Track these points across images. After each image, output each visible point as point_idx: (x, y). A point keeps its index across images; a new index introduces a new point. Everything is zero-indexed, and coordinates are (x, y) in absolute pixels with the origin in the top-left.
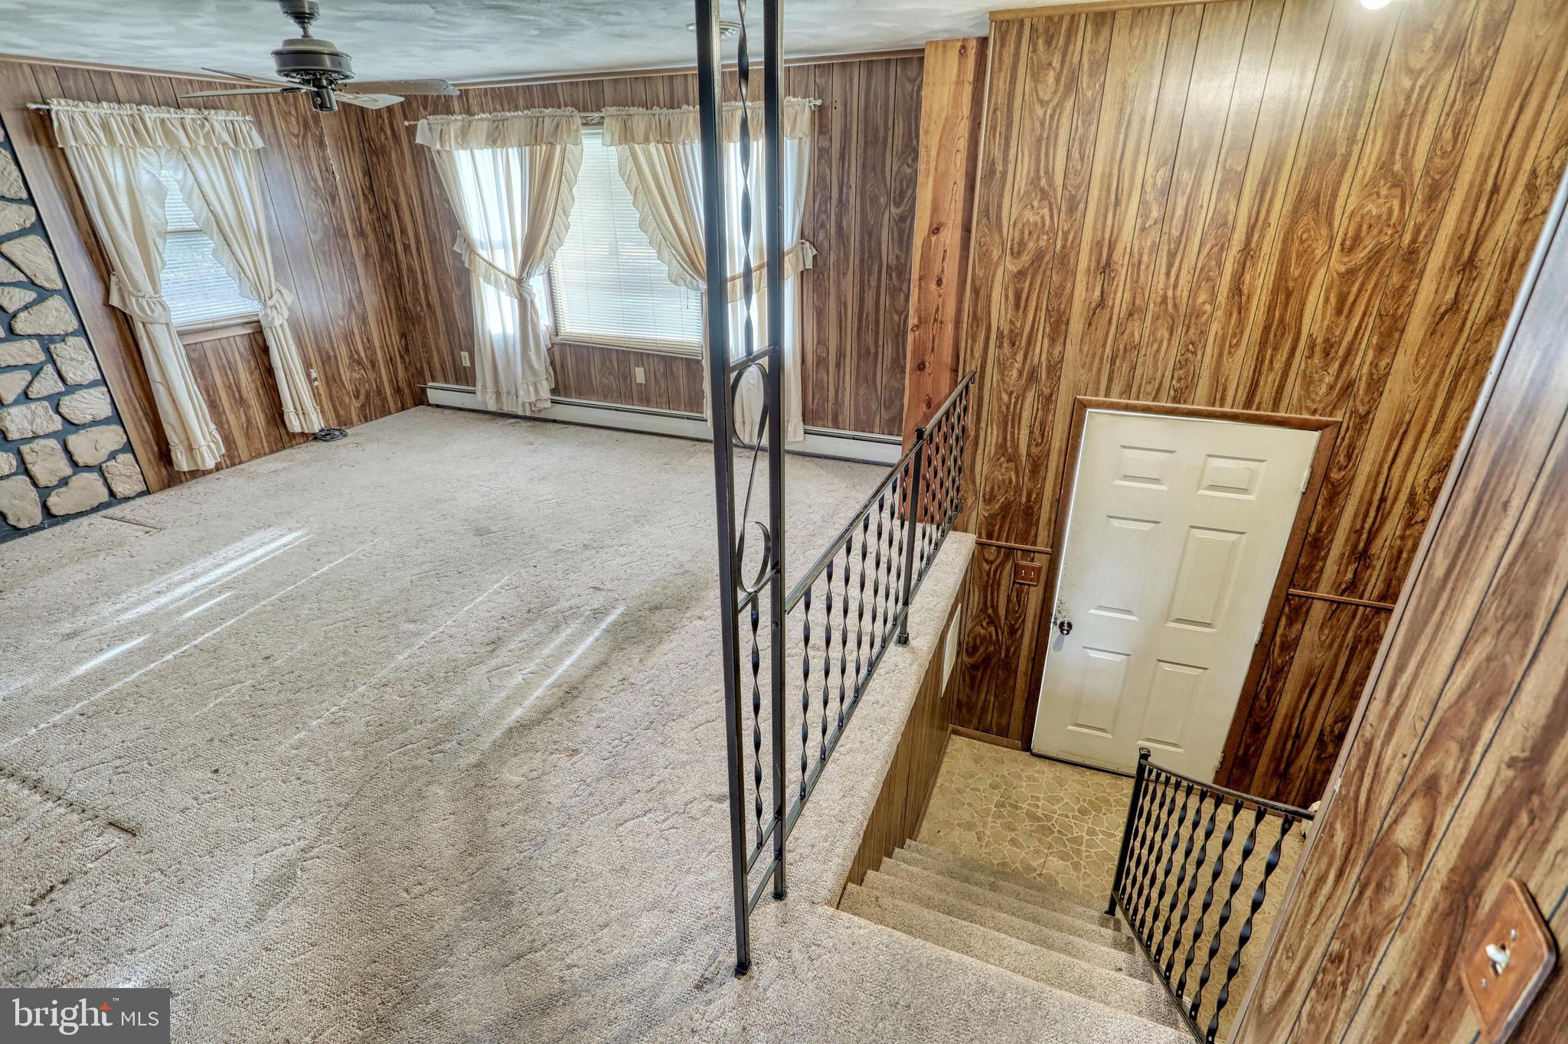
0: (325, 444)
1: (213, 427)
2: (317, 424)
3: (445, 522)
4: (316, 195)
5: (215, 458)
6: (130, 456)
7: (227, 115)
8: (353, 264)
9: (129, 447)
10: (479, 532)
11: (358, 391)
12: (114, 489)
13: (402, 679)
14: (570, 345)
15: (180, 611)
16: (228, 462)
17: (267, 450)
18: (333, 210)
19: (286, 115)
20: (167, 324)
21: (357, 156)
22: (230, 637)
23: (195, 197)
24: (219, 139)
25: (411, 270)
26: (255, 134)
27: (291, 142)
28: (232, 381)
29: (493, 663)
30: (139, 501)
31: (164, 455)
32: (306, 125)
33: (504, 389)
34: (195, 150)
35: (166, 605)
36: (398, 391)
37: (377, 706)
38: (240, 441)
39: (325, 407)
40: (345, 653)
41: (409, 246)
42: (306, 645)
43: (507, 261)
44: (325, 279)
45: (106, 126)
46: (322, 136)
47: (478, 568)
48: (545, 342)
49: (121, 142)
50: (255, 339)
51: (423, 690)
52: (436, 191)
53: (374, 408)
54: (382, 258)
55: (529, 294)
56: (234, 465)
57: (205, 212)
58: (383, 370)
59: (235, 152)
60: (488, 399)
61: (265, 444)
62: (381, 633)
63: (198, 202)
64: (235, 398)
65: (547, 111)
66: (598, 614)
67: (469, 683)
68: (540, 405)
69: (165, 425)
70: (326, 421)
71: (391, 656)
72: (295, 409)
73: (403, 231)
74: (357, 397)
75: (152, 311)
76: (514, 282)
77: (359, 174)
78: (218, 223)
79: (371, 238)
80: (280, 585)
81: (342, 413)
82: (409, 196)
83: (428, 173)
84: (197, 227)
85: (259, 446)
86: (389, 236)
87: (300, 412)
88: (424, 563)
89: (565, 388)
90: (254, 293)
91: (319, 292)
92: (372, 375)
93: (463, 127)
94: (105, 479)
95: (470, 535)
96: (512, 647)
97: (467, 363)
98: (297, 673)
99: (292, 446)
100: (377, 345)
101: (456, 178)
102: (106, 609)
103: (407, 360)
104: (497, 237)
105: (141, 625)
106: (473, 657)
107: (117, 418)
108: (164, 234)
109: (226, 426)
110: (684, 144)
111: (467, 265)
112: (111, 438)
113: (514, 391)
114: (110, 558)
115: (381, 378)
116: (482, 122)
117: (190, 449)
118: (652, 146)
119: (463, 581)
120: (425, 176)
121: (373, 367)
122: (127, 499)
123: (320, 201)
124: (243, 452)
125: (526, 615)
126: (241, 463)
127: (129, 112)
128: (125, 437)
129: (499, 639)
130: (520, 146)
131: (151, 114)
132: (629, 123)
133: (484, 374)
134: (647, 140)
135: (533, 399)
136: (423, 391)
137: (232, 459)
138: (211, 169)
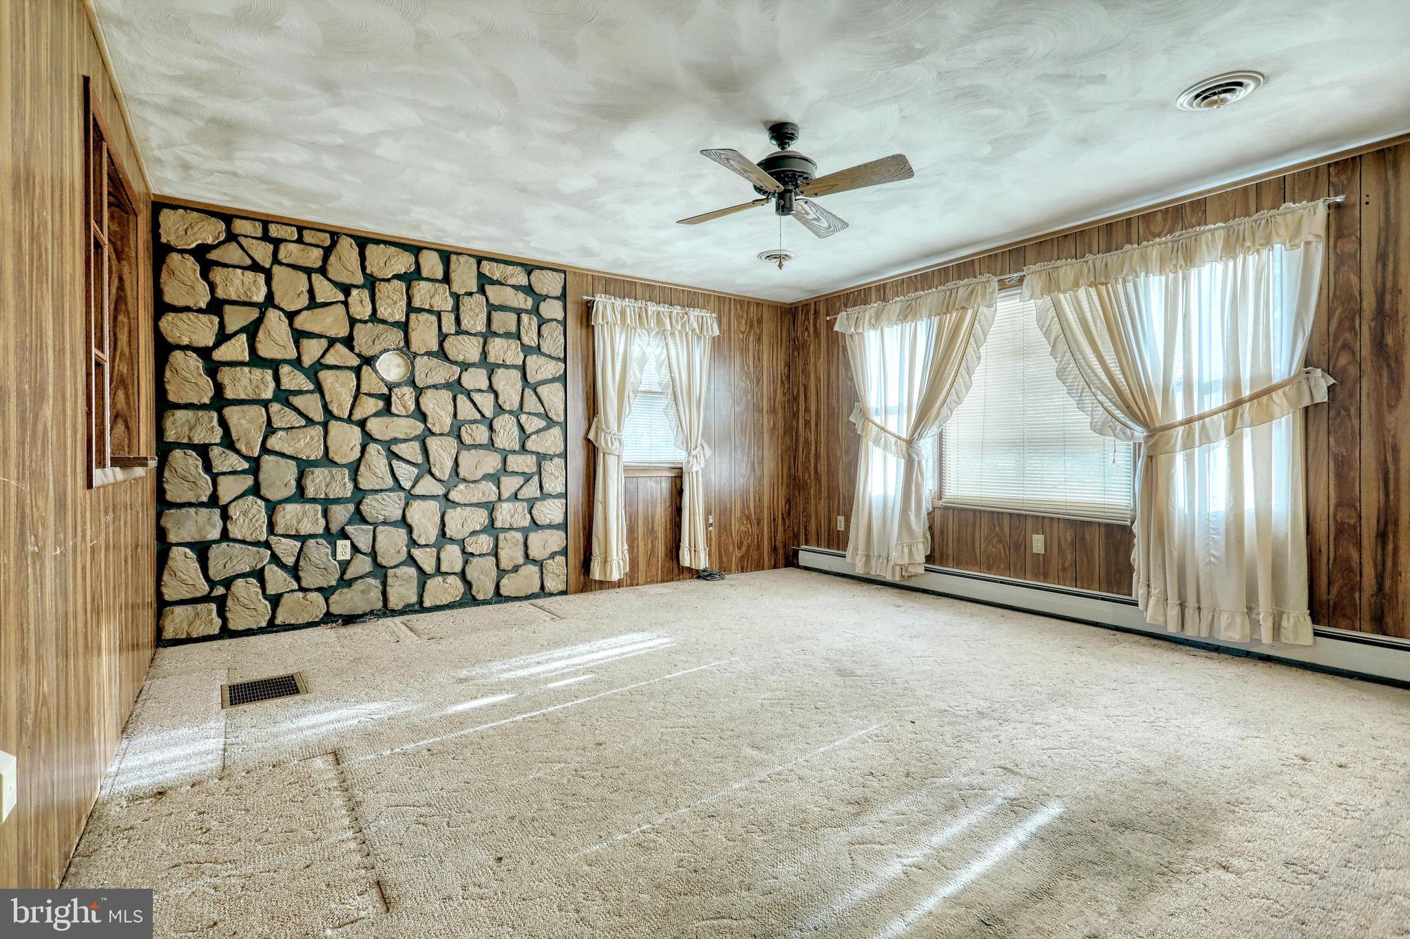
0: (705, 582)
1: (626, 547)
2: (703, 563)
3: (804, 657)
4: (746, 377)
5: (620, 574)
6: (564, 558)
7: (700, 312)
8: (762, 433)
9: (564, 552)
10: (841, 672)
11: (742, 543)
12: (545, 584)
13: (732, 815)
14: (954, 509)
15: (547, 681)
16: (628, 582)
17: (659, 578)
18: (756, 390)
19: (739, 318)
20: (619, 456)
21: (783, 351)
22: (575, 715)
23: (664, 368)
24: (691, 326)
25: (807, 442)
26: (715, 326)
27: (738, 336)
28: (650, 513)
29: (857, 831)
30: (558, 598)
31: (586, 565)
32: (751, 326)
33: (875, 550)
34: (673, 334)
35: (539, 674)
36: (774, 549)
37: (696, 841)
38: (642, 566)
39: (713, 551)
40: (676, 763)
41: (809, 421)
42: (639, 743)
43: (899, 425)
44: (738, 442)
45: (623, 313)
46: (761, 333)
47: (839, 708)
48: (926, 506)
49: (629, 322)
50: (675, 482)
51: (758, 839)
52: (842, 372)
53: (751, 562)
54: (785, 434)
55: (918, 455)
56: (632, 585)
57: (668, 377)
58: (766, 528)
59: (699, 338)
60: (857, 561)
61: (660, 573)
62: (721, 751)
63: (665, 371)
64: (648, 528)
65: (962, 282)
66: (1017, 808)
67: (822, 850)
68: (913, 570)
69: (593, 537)
70: (711, 563)
71: (724, 781)
72: (690, 545)
73: (807, 410)
74: (739, 548)
75: (612, 444)
76: (904, 444)
77: (781, 365)
78: (673, 386)
79: (780, 415)
80: (634, 679)
81: (725, 559)
82: (818, 379)
83: (838, 359)
84: (660, 390)
85: (655, 574)
86: (794, 414)
87: (693, 549)
88: (777, 689)
89: (942, 558)
90: (685, 445)
91: (731, 453)
92: (756, 531)
93: (878, 310)
94: (542, 573)
95: (831, 673)
96: (884, 817)
97: (841, 527)
98: (622, 769)
99: (679, 580)
100: (766, 504)
101: (863, 355)
102: (496, 666)
103: (787, 524)
104: (893, 402)
105: (514, 684)
106: (829, 814)
107: (564, 526)
108: (636, 392)
109: (635, 551)
110: (1124, 281)
111: (859, 432)
112: (555, 540)
113: (885, 555)
114: (519, 632)
115: (762, 535)
116: (896, 305)
117: (605, 561)
118: (1082, 293)
119: (821, 718)
120: (835, 361)
121: (759, 523)
122: (551, 594)
123: (748, 382)
124: (641, 578)
125: (904, 779)
126: (637, 585)
127: (640, 305)
128: (565, 542)
129: (866, 800)
130: (930, 317)
131: (652, 308)
132: (1055, 275)
133: (857, 537)
134: (1076, 285)
135: (906, 561)
136: (796, 553)
137: (631, 580)
138: (679, 347)
